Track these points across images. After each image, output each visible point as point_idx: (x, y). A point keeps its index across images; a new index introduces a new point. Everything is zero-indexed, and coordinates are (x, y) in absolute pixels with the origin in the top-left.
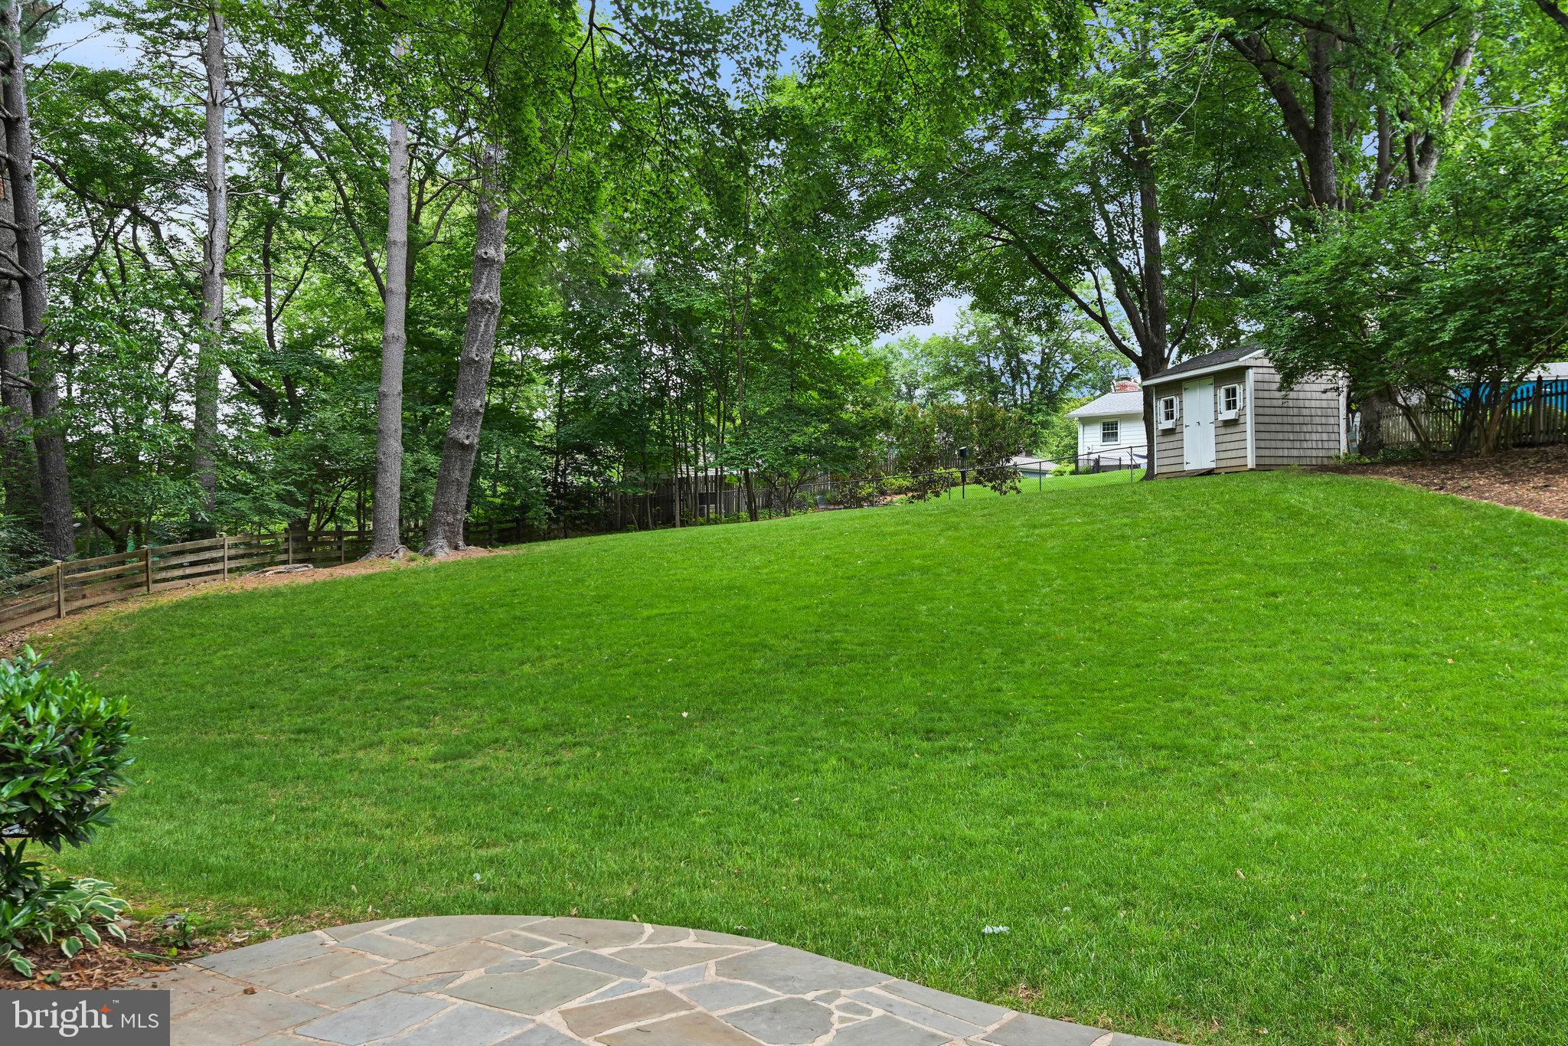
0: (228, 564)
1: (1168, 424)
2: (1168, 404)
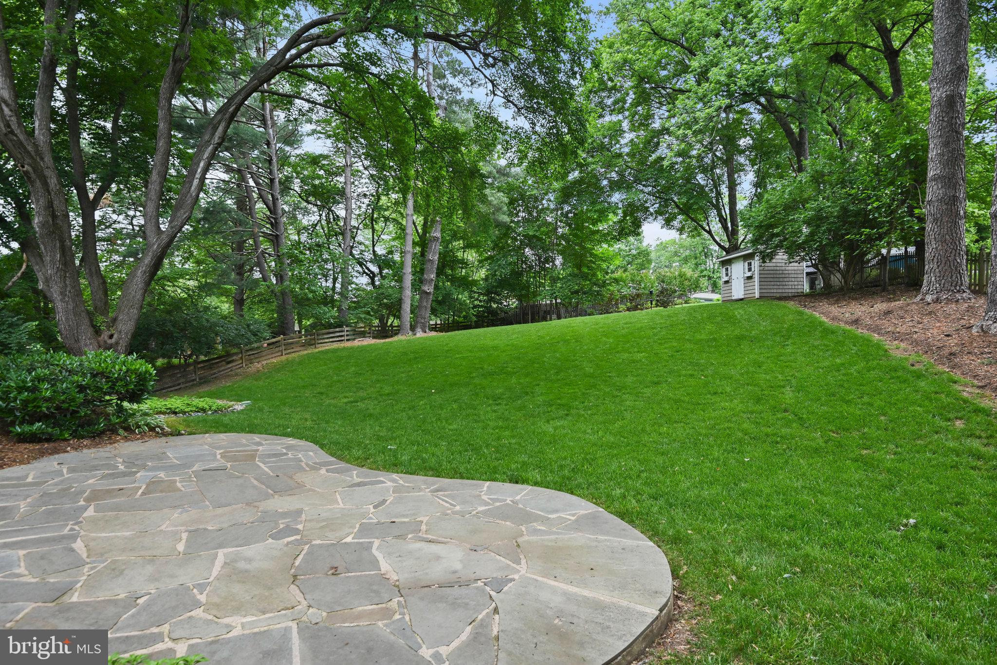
0: (346, 338)
1: (726, 279)
2: (727, 270)
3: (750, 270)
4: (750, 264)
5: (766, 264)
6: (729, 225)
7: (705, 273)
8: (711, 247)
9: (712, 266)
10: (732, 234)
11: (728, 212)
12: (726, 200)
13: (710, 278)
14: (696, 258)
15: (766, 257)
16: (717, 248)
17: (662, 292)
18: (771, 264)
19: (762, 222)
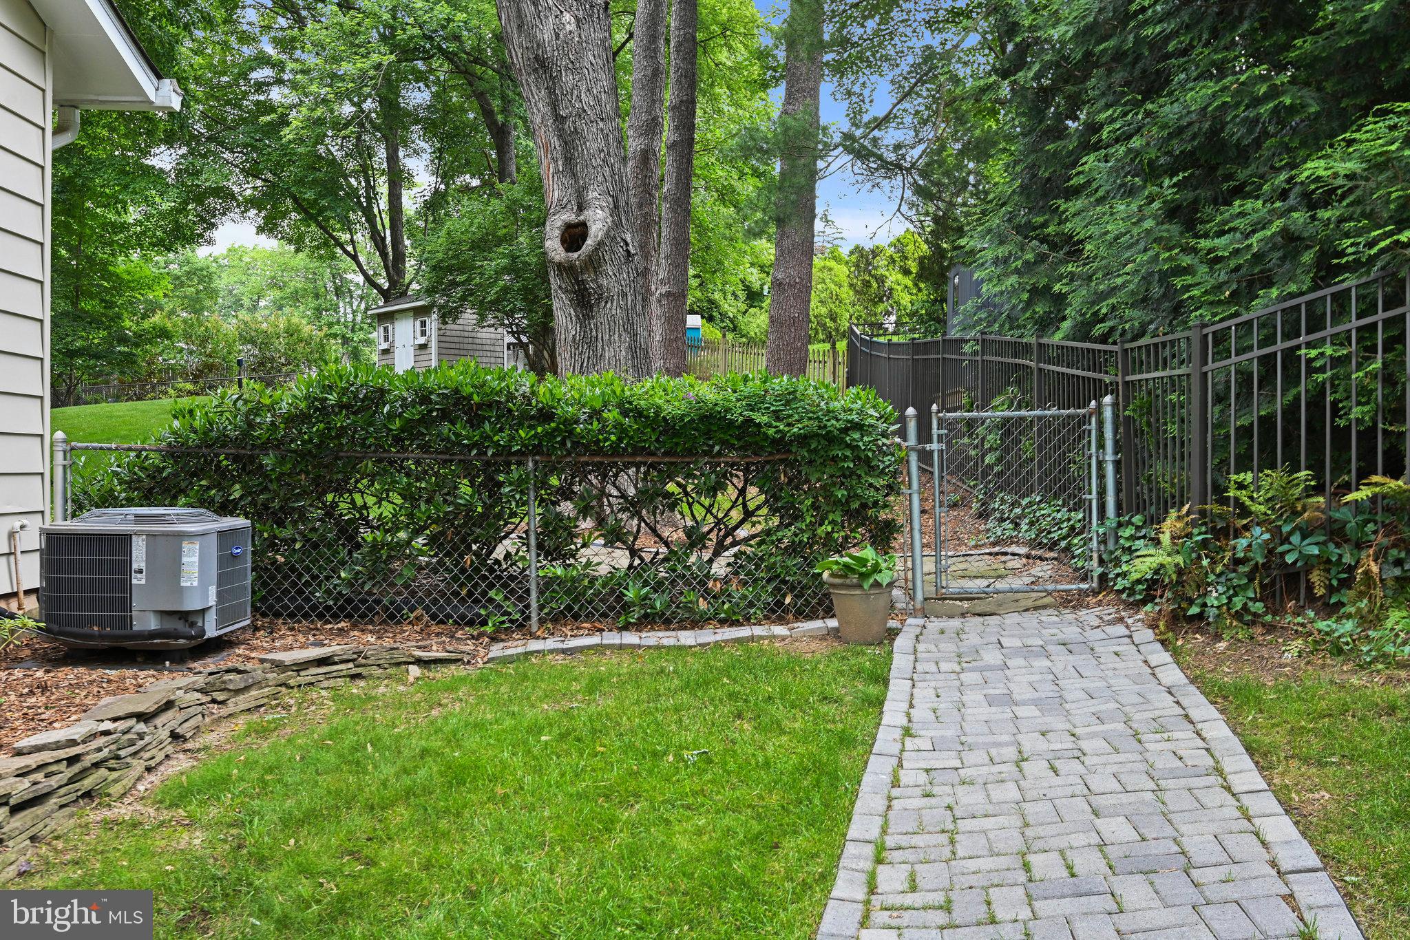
1: (385, 346)
2: (386, 330)
3: (423, 333)
4: (423, 324)
5: (448, 327)
6: (390, 249)
7: (336, 329)
8: (350, 276)
9: (350, 317)
10: (395, 265)
11: (387, 222)
12: (383, 203)
13: (346, 341)
14: (317, 296)
15: (448, 314)
16: (360, 279)
17: (261, 364)
18: (456, 327)
19: (441, 261)
